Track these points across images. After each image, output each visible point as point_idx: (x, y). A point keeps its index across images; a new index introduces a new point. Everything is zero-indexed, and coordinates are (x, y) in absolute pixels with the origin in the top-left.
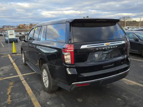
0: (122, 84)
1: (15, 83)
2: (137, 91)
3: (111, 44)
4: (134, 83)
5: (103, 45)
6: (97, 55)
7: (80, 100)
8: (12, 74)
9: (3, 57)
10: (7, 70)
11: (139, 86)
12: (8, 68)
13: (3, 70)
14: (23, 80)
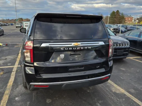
0: (107, 91)
1: (5, 73)
2: (118, 100)
3: (81, 44)
4: (122, 91)
5: (71, 44)
6: (63, 55)
7: (48, 101)
8: (10, 64)
9: (16, 46)
10: (9, 60)
11: (125, 95)
12: (12, 57)
13: (6, 59)
14: (13, 72)
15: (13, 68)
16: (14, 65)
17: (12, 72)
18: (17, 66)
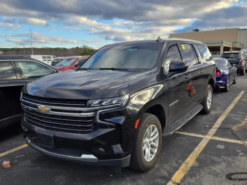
14: (216, 128)
15: (215, 135)
16: (211, 141)
17: (218, 128)
18: (207, 136)
